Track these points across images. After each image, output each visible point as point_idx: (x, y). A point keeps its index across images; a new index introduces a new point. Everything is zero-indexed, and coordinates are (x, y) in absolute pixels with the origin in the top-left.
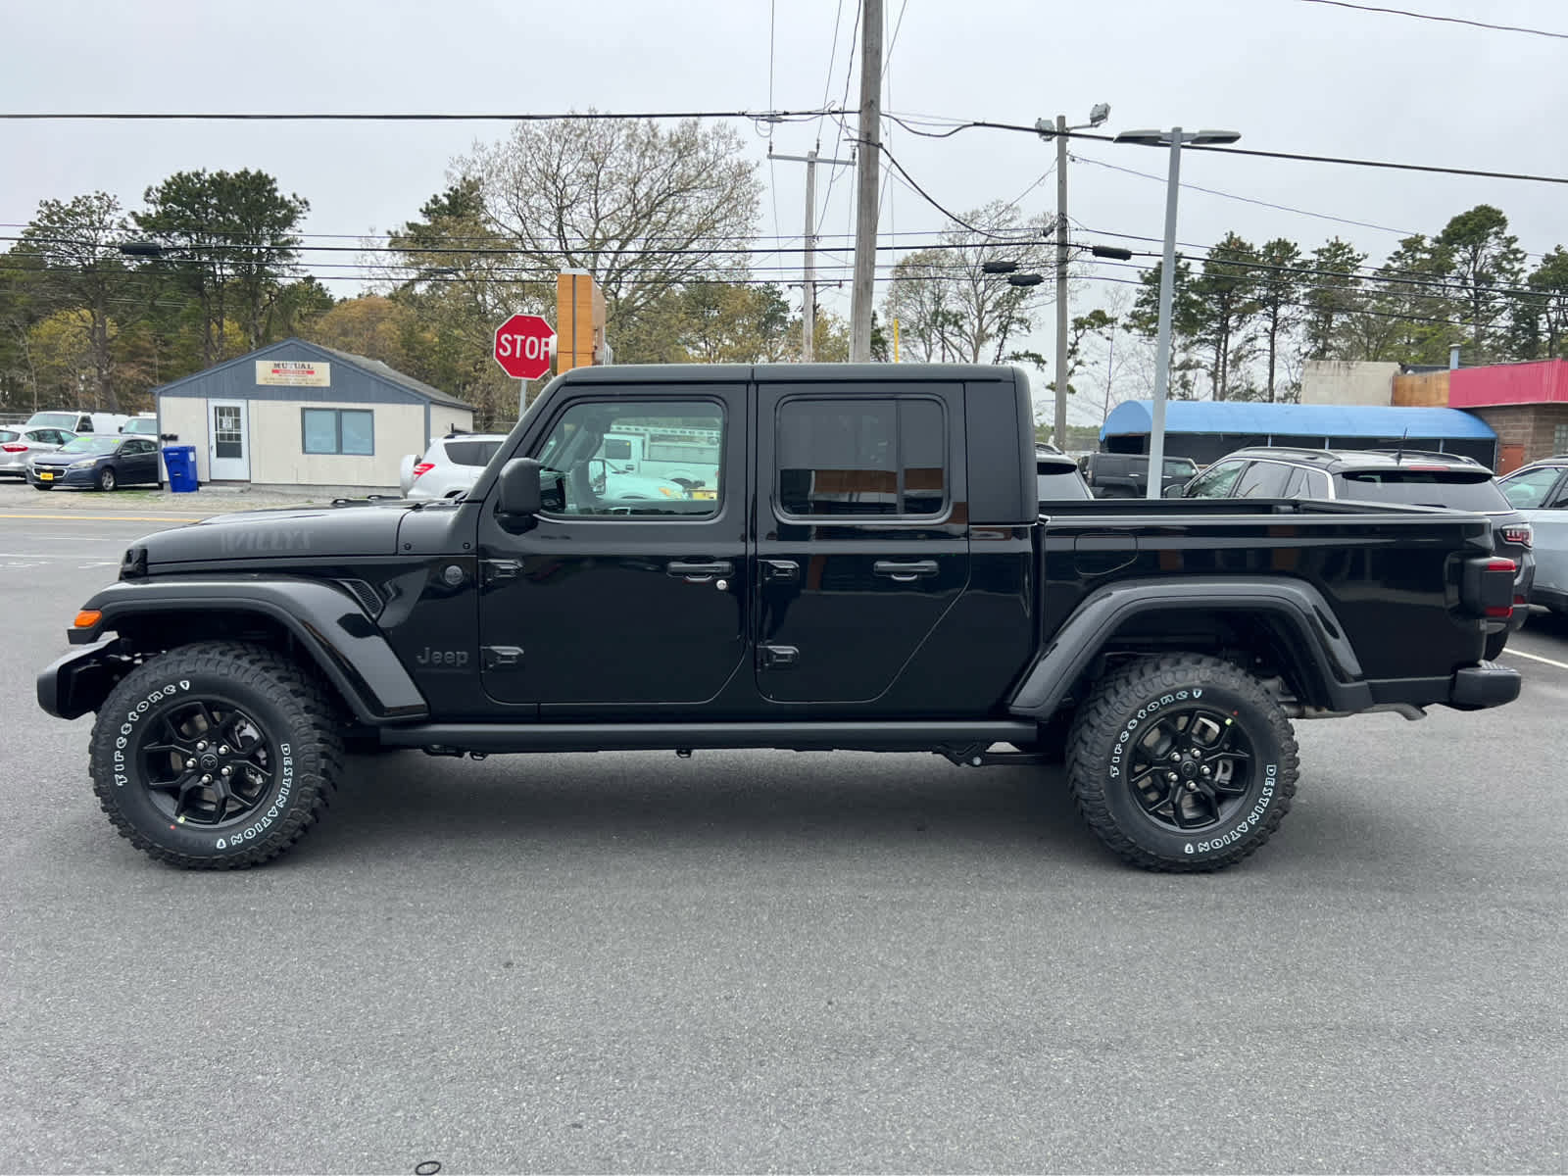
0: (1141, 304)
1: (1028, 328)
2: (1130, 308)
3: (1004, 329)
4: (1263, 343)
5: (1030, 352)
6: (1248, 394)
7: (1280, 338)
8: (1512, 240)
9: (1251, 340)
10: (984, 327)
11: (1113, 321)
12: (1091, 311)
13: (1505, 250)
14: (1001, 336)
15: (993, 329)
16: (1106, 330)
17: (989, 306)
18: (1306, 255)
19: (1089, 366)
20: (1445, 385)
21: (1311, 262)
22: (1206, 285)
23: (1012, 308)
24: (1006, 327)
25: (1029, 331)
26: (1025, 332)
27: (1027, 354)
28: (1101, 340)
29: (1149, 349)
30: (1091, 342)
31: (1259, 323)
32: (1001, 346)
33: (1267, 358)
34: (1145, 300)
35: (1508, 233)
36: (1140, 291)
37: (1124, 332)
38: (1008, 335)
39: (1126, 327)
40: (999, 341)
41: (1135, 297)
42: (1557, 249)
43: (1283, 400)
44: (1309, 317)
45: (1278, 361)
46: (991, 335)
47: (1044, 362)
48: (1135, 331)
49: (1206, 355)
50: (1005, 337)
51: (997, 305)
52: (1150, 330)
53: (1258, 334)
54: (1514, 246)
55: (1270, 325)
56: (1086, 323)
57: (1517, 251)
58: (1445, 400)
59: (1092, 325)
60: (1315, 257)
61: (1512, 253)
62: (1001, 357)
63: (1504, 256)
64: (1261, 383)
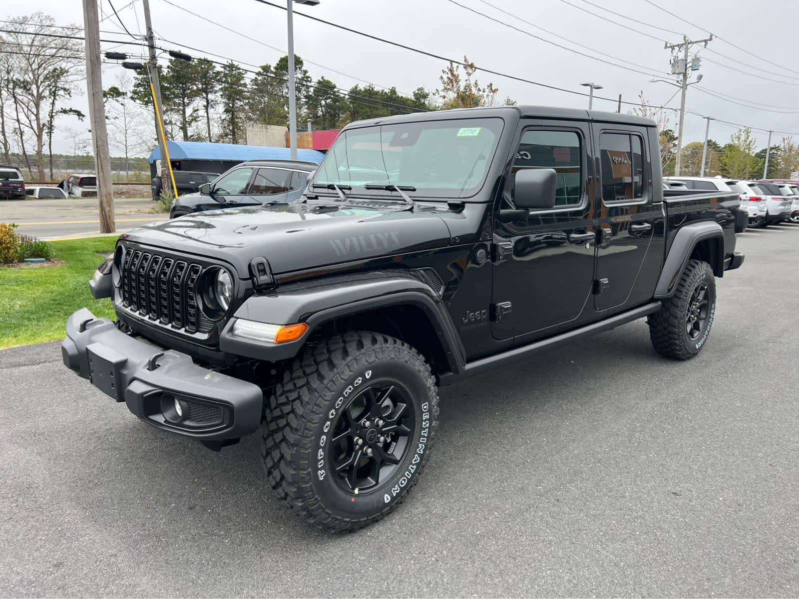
0: (138, 86)
1: (69, 94)
2: (132, 89)
3: (54, 94)
4: (202, 112)
5: (73, 109)
6: (199, 139)
7: (211, 111)
8: (306, 72)
9: (196, 111)
10: (40, 92)
11: (124, 94)
12: (110, 87)
13: (303, 76)
14: (52, 98)
15: (47, 93)
16: (120, 99)
17: (41, 78)
18: (218, 68)
19: (113, 120)
20: (310, 139)
21: (222, 72)
22: (172, 79)
23: (56, 82)
24: (54, 92)
25: (71, 97)
26: (68, 96)
27: (71, 110)
28: (118, 105)
29: (147, 113)
30: (111, 106)
31: (199, 102)
32: (53, 103)
33: (206, 121)
34: (139, 84)
35: (304, 68)
36: (136, 79)
37: (132, 102)
38: (57, 97)
39: (132, 98)
40: (52, 101)
41: (134, 82)
42: (322, 78)
43: (217, 141)
44: (224, 100)
45: (211, 123)
46: (44, 97)
47: (83, 116)
48: (138, 101)
49: (175, 117)
50: (55, 99)
51: (46, 78)
52: (145, 101)
53: (199, 108)
54: (307, 75)
55: (205, 104)
56: (108, 94)
57: (308, 77)
58: (311, 146)
59: (113, 96)
60: (222, 70)
61: (306, 78)
62: (54, 111)
63: (303, 79)
64: (205, 134)
